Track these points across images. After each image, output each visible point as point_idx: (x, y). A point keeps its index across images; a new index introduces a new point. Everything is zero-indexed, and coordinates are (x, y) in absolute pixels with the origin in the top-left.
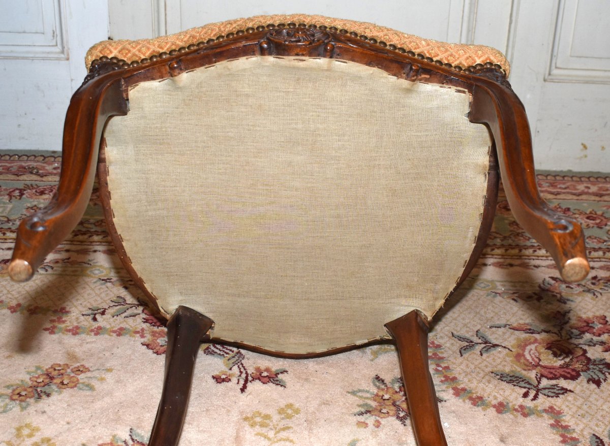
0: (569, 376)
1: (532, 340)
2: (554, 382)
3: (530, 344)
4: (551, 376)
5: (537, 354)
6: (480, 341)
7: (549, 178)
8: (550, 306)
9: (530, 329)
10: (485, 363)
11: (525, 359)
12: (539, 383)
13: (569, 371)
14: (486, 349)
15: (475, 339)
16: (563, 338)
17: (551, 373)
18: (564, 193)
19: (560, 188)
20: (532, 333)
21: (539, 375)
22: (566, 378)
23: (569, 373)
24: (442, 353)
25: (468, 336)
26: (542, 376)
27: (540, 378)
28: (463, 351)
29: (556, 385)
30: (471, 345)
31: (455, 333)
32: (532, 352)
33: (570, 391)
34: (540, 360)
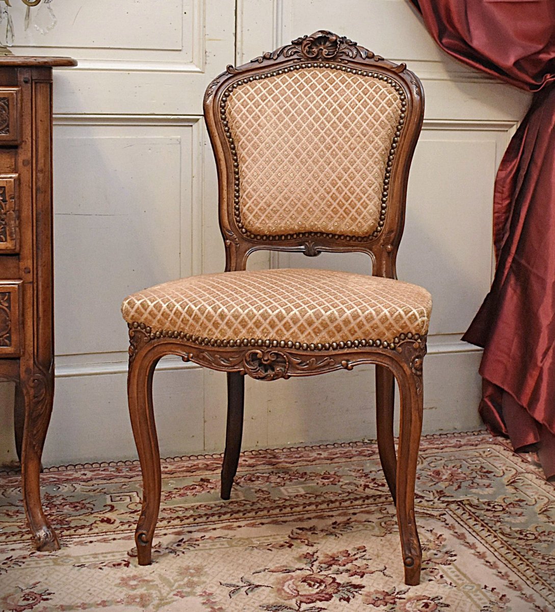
0: (323, 598)
1: (289, 578)
2: (312, 605)
3: (288, 580)
4: (309, 601)
5: (295, 587)
6: (245, 585)
7: (285, 450)
8: (299, 550)
9: (286, 570)
10: (252, 600)
11: (285, 592)
12: (300, 607)
13: (323, 595)
14: (250, 589)
15: (241, 584)
16: (315, 572)
17: (309, 599)
18: (300, 461)
19: (296, 457)
20: (288, 572)
21: (299, 602)
22: (321, 600)
23: (323, 597)
24: (215, 598)
25: (234, 582)
26: (301, 602)
27: (300, 604)
28: (231, 594)
29: (314, 607)
30: (237, 588)
31: (223, 582)
32: (290, 586)
33: (324, 609)
34: (298, 591)
